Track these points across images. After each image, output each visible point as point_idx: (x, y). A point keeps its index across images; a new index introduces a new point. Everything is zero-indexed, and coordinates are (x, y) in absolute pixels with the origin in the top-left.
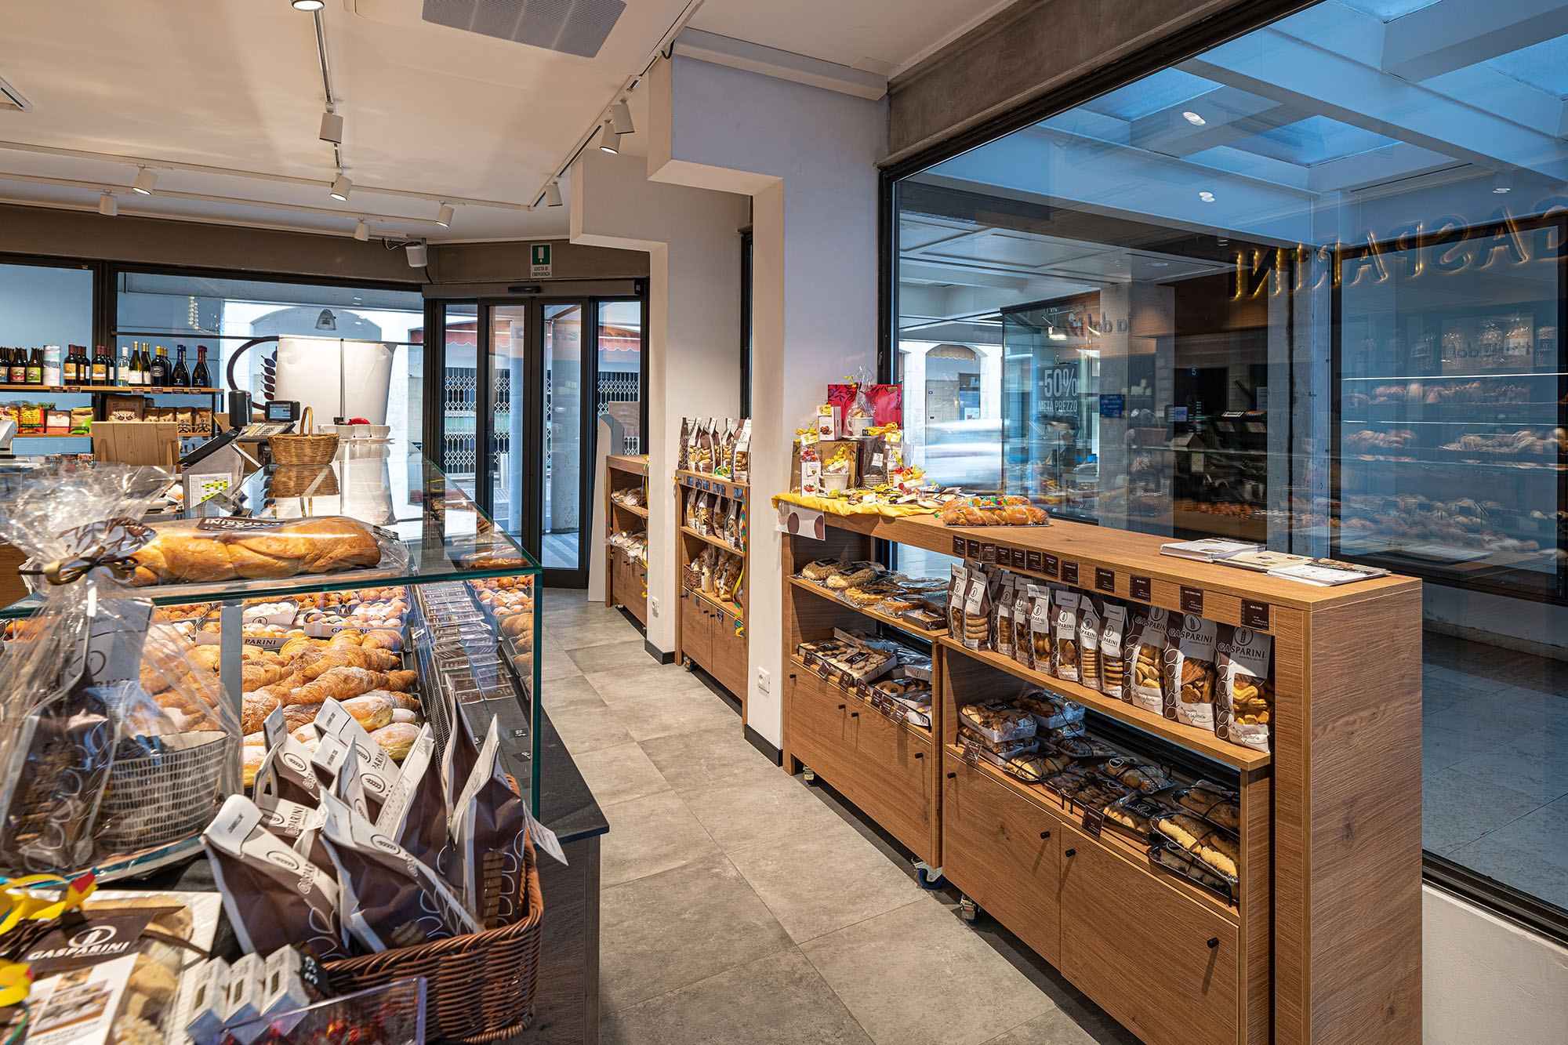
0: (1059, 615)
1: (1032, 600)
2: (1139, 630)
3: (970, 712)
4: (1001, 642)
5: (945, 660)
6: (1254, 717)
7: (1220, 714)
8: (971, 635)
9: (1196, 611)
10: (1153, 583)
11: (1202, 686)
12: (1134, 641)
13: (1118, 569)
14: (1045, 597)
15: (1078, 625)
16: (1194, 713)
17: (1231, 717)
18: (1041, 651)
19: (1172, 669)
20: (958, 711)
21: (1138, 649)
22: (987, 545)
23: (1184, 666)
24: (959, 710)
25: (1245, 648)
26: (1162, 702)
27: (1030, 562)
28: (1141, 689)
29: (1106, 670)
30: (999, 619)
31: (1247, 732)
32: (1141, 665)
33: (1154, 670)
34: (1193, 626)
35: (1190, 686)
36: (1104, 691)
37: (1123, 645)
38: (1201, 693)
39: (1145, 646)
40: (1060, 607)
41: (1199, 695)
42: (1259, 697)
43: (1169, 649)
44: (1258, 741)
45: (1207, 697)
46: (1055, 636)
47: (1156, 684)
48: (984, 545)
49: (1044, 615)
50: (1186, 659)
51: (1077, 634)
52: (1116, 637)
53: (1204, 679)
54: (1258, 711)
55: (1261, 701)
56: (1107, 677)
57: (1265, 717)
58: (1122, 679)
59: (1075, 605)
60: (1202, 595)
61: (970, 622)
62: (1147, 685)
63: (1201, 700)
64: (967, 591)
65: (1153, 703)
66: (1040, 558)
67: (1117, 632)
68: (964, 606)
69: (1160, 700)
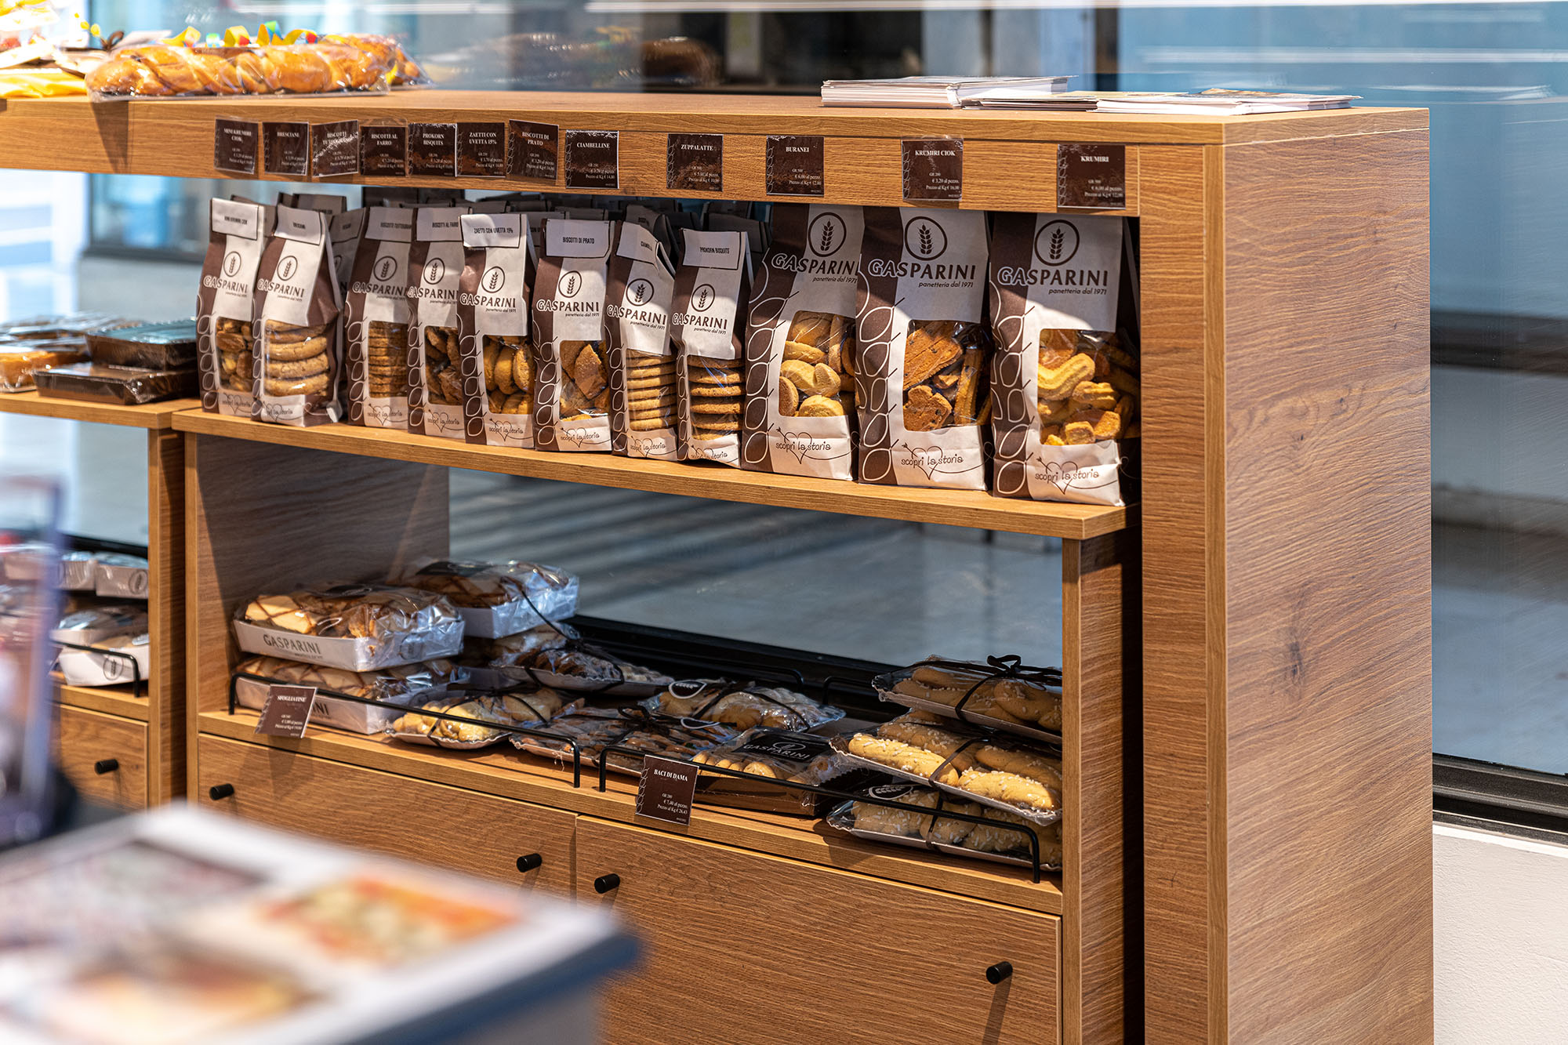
0: (555, 282)
1: (475, 256)
2: (783, 284)
3: (272, 610)
4: (373, 394)
5: (192, 477)
6: (1086, 425)
7: (1001, 440)
8: (282, 385)
9: (943, 194)
10: (830, 149)
11: (955, 386)
12: (772, 311)
13: (732, 128)
14: (514, 242)
15: (614, 297)
16: (935, 455)
17: (1033, 436)
18: (504, 388)
19: (876, 362)
20: (230, 619)
21: (782, 329)
22: (332, 128)
23: (910, 344)
24: (234, 610)
25: (1063, 270)
26: (848, 450)
27: (469, 150)
28: (797, 423)
29: (697, 399)
30: (365, 331)
31: (1073, 464)
32: (794, 366)
33: (830, 371)
34: (926, 246)
35: (927, 389)
36: (691, 454)
37: (741, 329)
38: (953, 403)
39: (799, 318)
40: (558, 262)
41: (949, 407)
42: (1096, 379)
43: (869, 307)
44: (1095, 481)
45: (965, 410)
46: (548, 335)
47: (835, 406)
48: (321, 132)
49: (514, 288)
50: (915, 325)
51: (612, 326)
52: (725, 309)
53: (957, 367)
54: (1094, 413)
55: (1103, 387)
56: (698, 416)
57: (1111, 423)
58: (739, 417)
59: (602, 249)
60: (959, 153)
61: (279, 350)
62: (812, 412)
63: (951, 421)
64: (266, 267)
65: (828, 454)
66: (500, 139)
67: (724, 295)
68: (258, 309)
69: (843, 443)
